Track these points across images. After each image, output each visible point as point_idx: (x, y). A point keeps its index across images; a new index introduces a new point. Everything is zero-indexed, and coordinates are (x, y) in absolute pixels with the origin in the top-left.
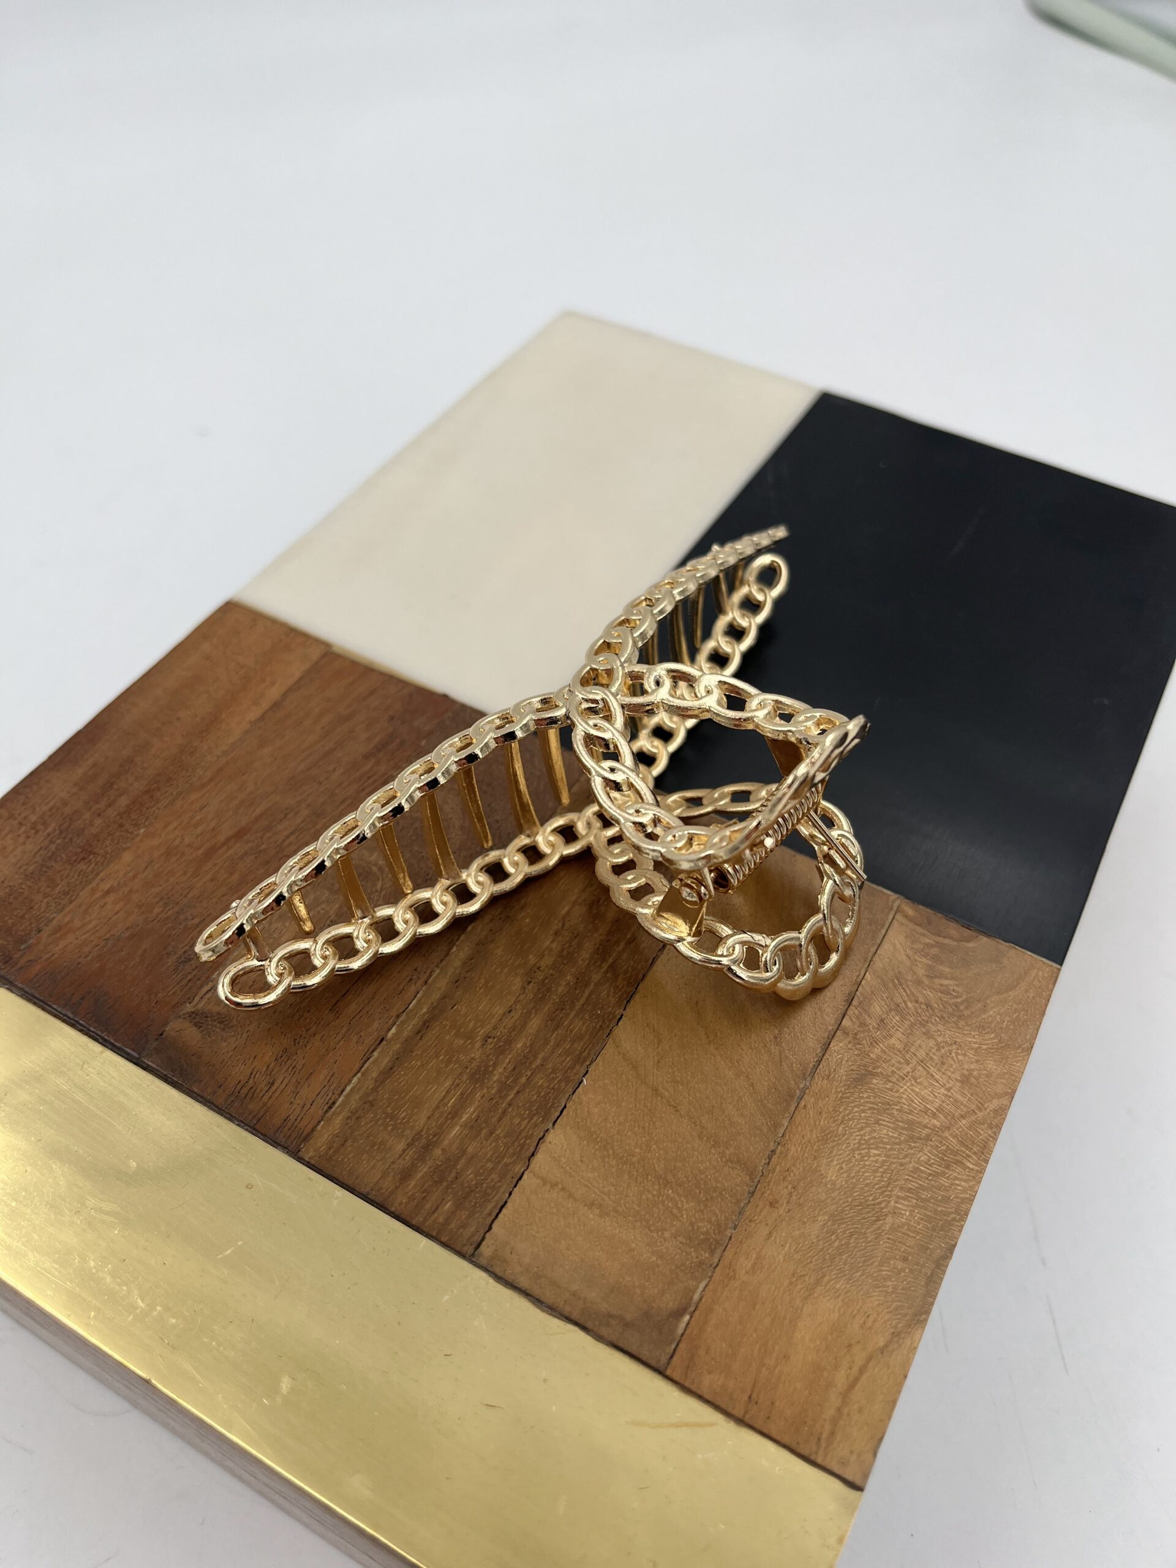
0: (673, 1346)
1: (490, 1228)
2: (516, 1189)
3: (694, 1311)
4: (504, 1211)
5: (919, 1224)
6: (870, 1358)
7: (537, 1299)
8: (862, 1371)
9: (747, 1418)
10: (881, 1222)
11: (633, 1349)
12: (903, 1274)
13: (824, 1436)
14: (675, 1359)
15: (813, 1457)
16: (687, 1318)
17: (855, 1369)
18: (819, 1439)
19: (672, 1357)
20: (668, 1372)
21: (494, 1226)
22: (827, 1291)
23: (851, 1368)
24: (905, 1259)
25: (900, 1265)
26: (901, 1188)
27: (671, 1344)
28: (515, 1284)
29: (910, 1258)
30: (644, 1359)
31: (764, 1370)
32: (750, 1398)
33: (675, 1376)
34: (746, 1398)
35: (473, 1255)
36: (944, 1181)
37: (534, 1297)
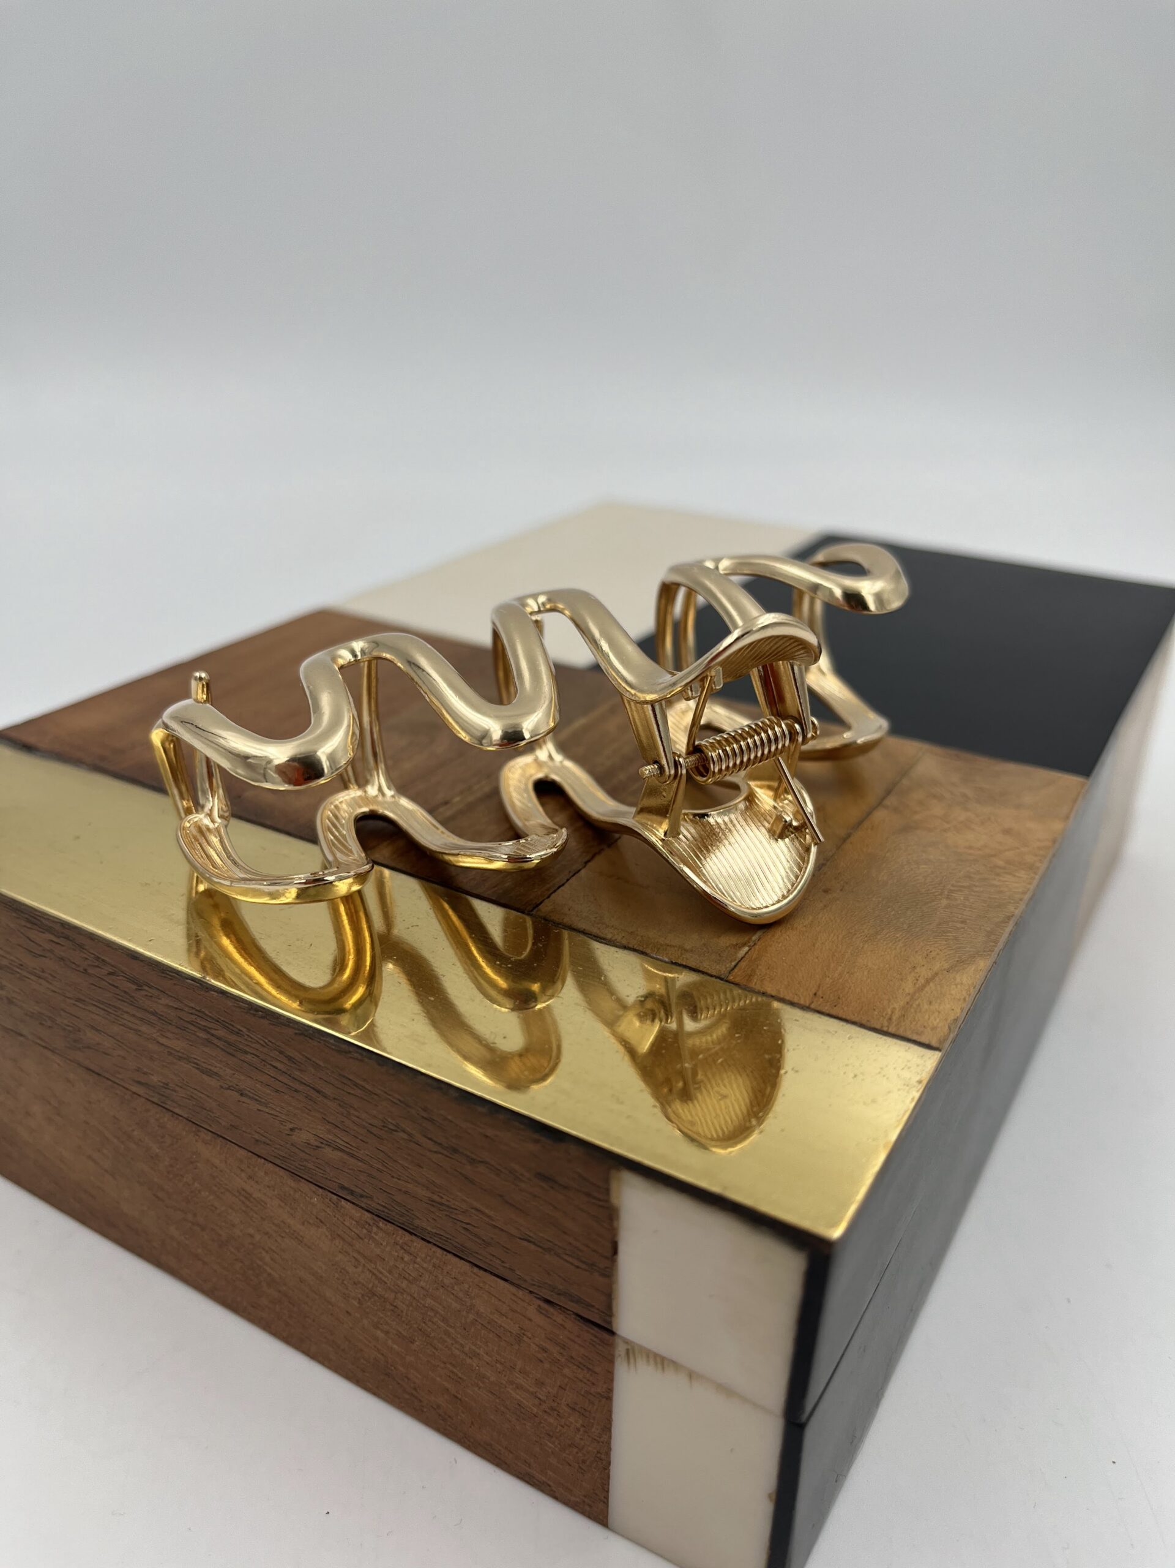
0: (733, 964)
1: (549, 897)
2: (574, 877)
3: (753, 946)
4: (562, 888)
5: (973, 904)
6: (936, 974)
7: (595, 936)
8: (928, 981)
9: (812, 1006)
10: (935, 903)
11: (692, 964)
12: (962, 930)
13: (894, 1018)
14: (736, 970)
15: (885, 1029)
16: (746, 949)
17: (922, 981)
18: (890, 1019)
19: (733, 969)
20: (731, 978)
21: (553, 896)
22: (887, 938)
23: (917, 980)
24: (963, 922)
25: (959, 925)
26: (953, 886)
27: (731, 962)
28: (573, 926)
29: (968, 921)
30: (705, 970)
31: (828, 979)
32: (815, 994)
33: (737, 980)
34: (811, 994)
35: (532, 911)
36: (996, 883)
37: (591, 935)
